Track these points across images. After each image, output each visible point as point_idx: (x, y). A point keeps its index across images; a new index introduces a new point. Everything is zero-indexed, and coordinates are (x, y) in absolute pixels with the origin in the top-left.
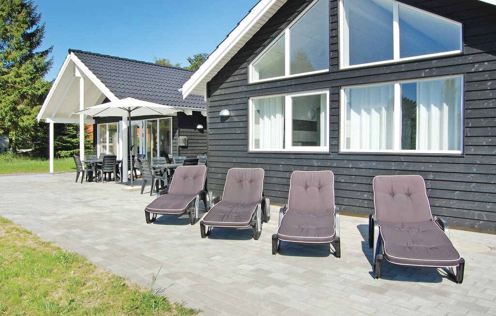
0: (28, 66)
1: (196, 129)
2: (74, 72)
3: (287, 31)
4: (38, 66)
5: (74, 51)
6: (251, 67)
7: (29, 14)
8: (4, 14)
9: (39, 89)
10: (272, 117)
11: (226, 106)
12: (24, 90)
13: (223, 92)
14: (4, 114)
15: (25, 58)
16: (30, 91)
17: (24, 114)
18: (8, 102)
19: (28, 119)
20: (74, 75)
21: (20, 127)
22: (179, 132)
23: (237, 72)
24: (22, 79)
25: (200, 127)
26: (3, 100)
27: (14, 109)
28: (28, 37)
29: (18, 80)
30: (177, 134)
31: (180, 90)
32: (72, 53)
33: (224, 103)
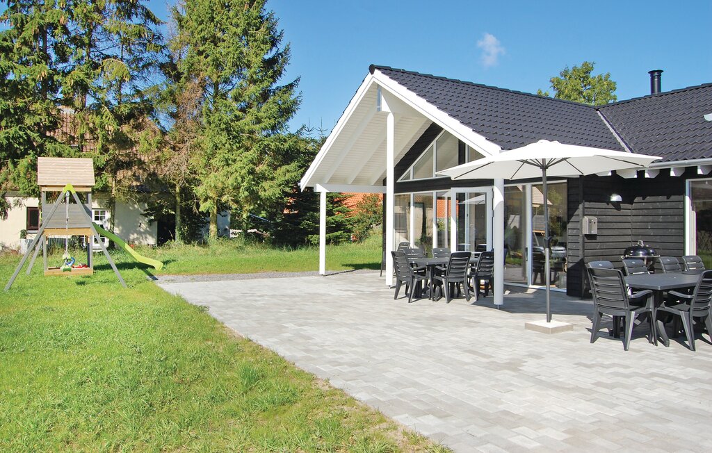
0: (269, 107)
1: (609, 202)
2: (379, 104)
4: (283, 106)
5: (379, 68)
7: (270, 29)
8: (239, 31)
9: (285, 141)
12: (266, 143)
14: (240, 179)
15: (265, 96)
16: (273, 144)
17: (266, 179)
18: (245, 160)
19: (272, 187)
20: (379, 109)
21: (261, 200)
22: (584, 208)
24: (262, 125)
25: (615, 198)
26: (239, 158)
27: (251, 172)
28: (269, 63)
29: (257, 127)
30: (579, 211)
32: (376, 71)
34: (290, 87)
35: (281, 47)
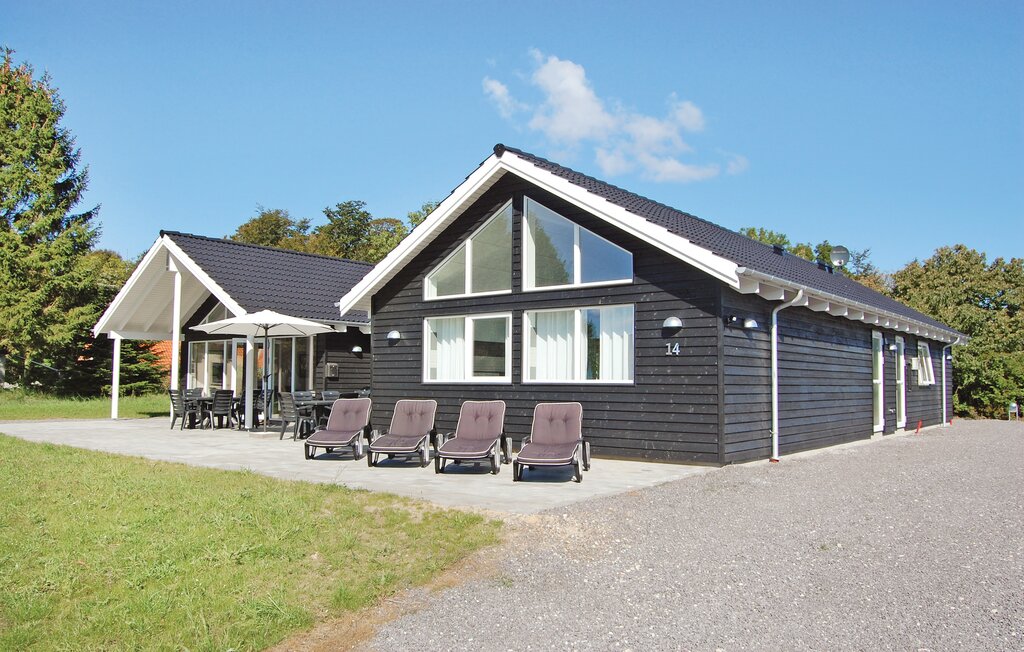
0: (61, 241)
1: (350, 351)
2: (168, 263)
3: (468, 243)
4: (78, 240)
5: (168, 233)
6: (426, 279)
7: (63, 151)
8: (25, 154)
9: (80, 280)
10: (452, 341)
11: (396, 327)
12: (56, 282)
13: (392, 309)
14: (22, 322)
15: (56, 225)
16: (65, 284)
17: (55, 322)
18: (30, 302)
19: (61, 331)
20: (168, 269)
21: (48, 344)
22: (327, 357)
23: (409, 286)
24: (53, 263)
25: (357, 349)
26: (23, 299)
27: (38, 313)
28: (61, 189)
29: (46, 264)
30: (323, 359)
31: (336, 305)
32: (165, 236)
33: (392, 322)
34: (88, 216)
35: (79, 169)
